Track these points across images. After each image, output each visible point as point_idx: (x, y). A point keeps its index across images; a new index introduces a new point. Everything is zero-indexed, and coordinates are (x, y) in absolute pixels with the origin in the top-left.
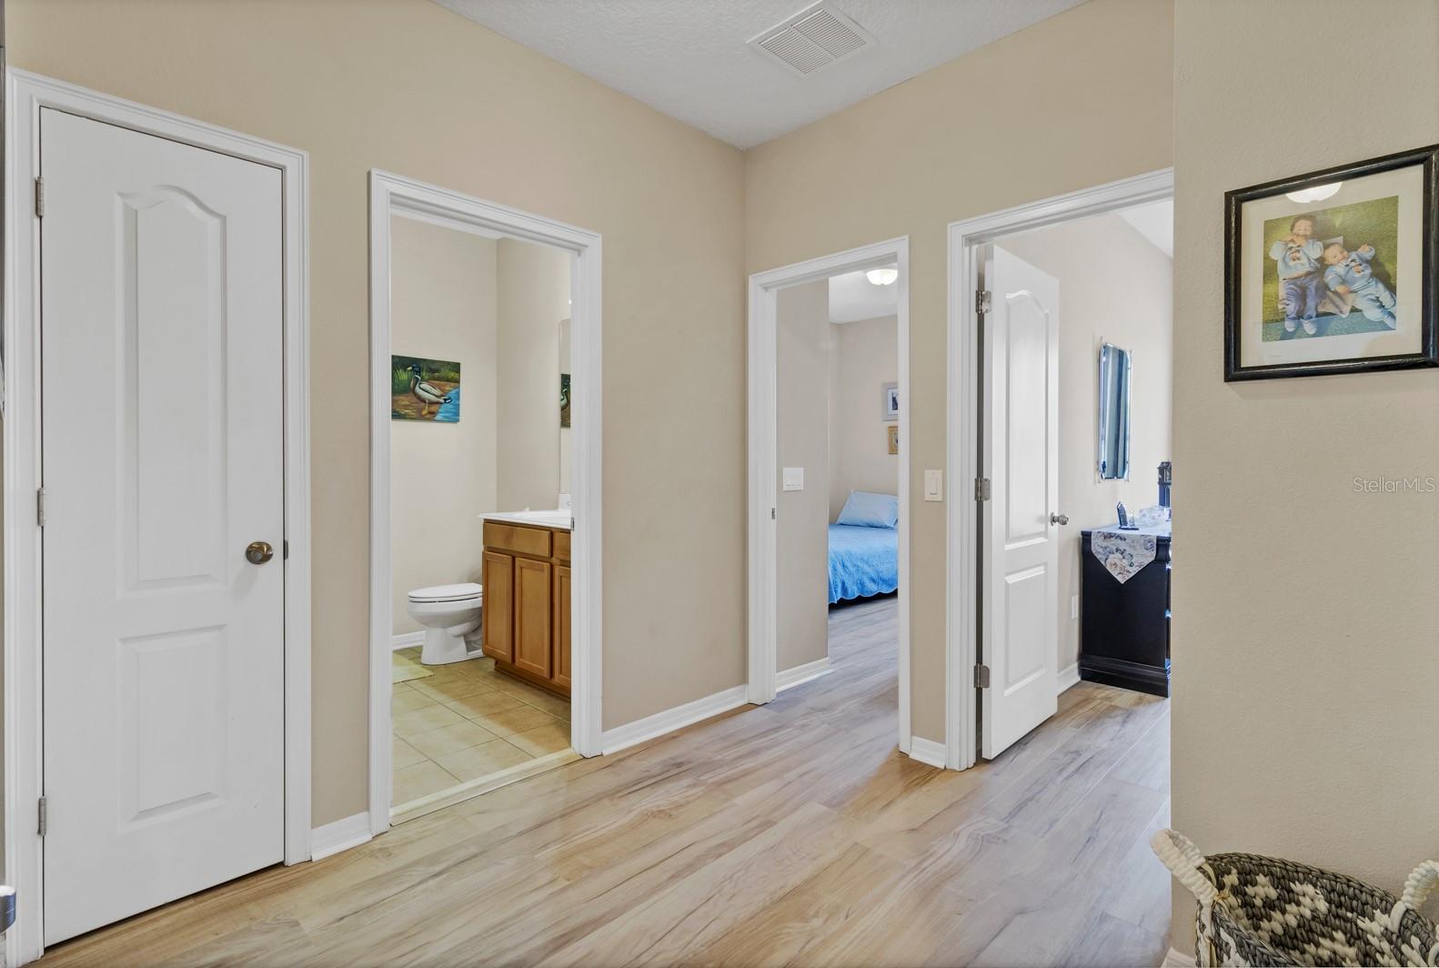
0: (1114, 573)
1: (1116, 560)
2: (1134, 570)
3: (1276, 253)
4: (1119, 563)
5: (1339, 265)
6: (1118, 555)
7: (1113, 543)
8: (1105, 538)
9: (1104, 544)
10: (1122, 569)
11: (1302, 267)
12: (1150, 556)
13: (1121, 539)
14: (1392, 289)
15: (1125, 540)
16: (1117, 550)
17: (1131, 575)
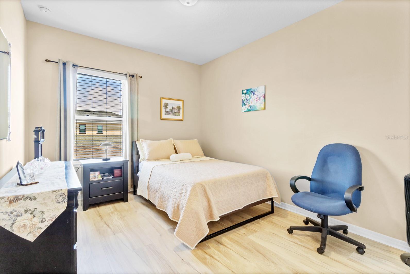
0: (22, 234)
1: (24, 222)
4: (28, 223)
6: (29, 215)
7: (20, 206)
8: (11, 202)
9: (10, 209)
12: (62, 207)
13: (30, 199)
15: (35, 199)
16: (26, 211)
17: (43, 230)
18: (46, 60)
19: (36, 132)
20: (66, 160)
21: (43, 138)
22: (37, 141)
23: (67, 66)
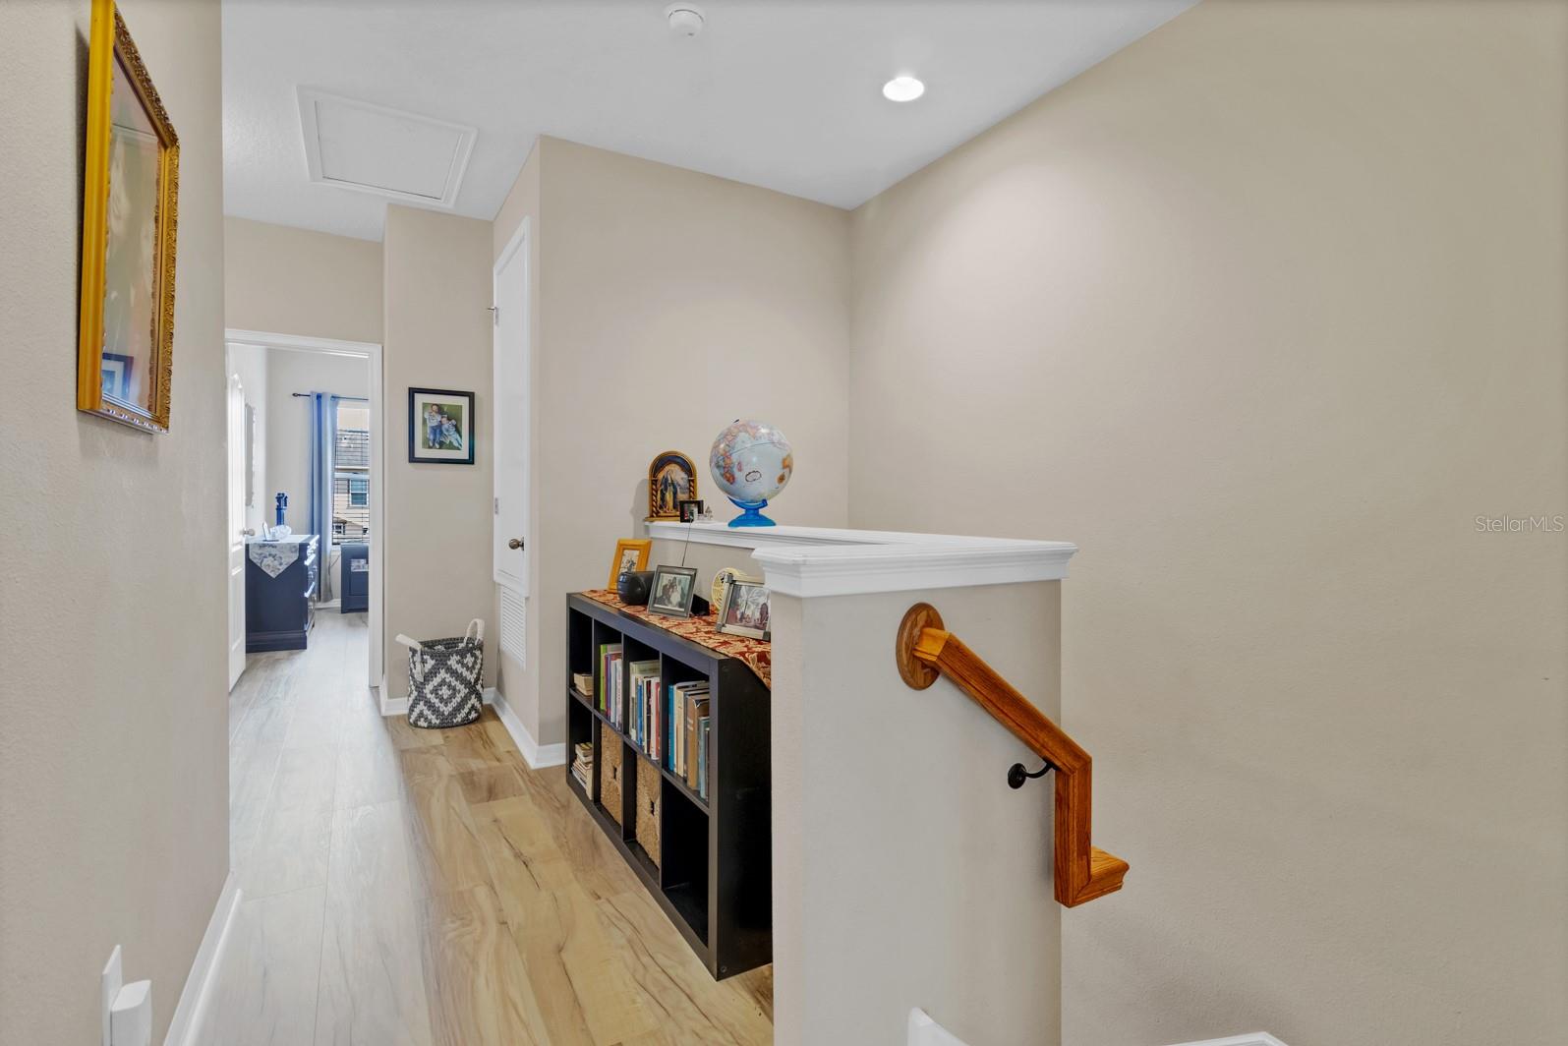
0: (268, 572)
1: (269, 562)
2: (282, 568)
3: (426, 416)
4: (271, 564)
5: (446, 425)
6: (271, 558)
7: (267, 551)
8: (263, 547)
9: (260, 552)
10: (273, 568)
11: (435, 423)
12: (295, 557)
13: (272, 547)
14: (461, 436)
15: (275, 547)
16: (270, 555)
17: (280, 571)
18: (294, 395)
19: (279, 499)
20: (320, 532)
21: (286, 505)
22: (279, 509)
23: (323, 400)
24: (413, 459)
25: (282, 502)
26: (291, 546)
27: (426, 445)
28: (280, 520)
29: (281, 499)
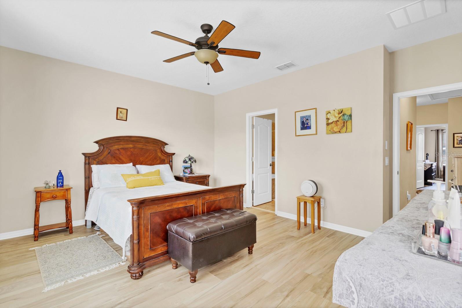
10: (425, 168)
12: (430, 166)
18: (431, 131)
19: (427, 154)
22: (427, 156)
23: (439, 131)
24: (454, 147)
25: (428, 155)
26: (429, 164)
27: (457, 144)
28: (427, 159)
29: (427, 155)
